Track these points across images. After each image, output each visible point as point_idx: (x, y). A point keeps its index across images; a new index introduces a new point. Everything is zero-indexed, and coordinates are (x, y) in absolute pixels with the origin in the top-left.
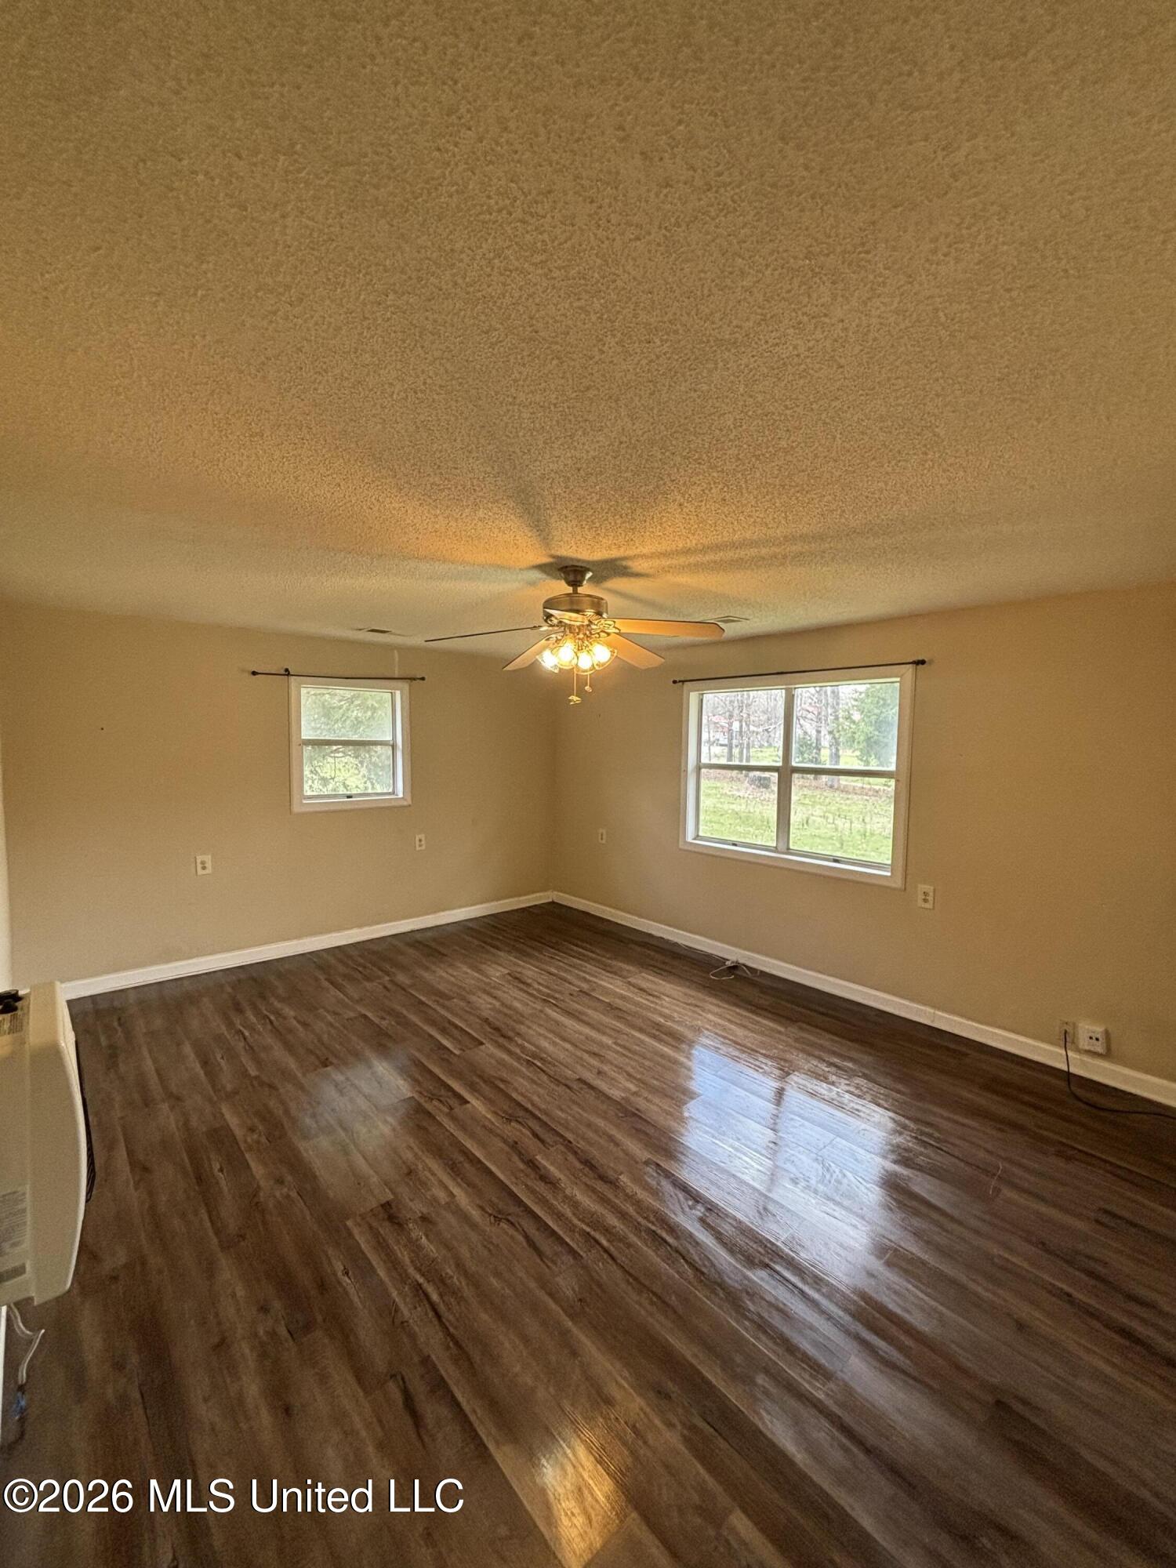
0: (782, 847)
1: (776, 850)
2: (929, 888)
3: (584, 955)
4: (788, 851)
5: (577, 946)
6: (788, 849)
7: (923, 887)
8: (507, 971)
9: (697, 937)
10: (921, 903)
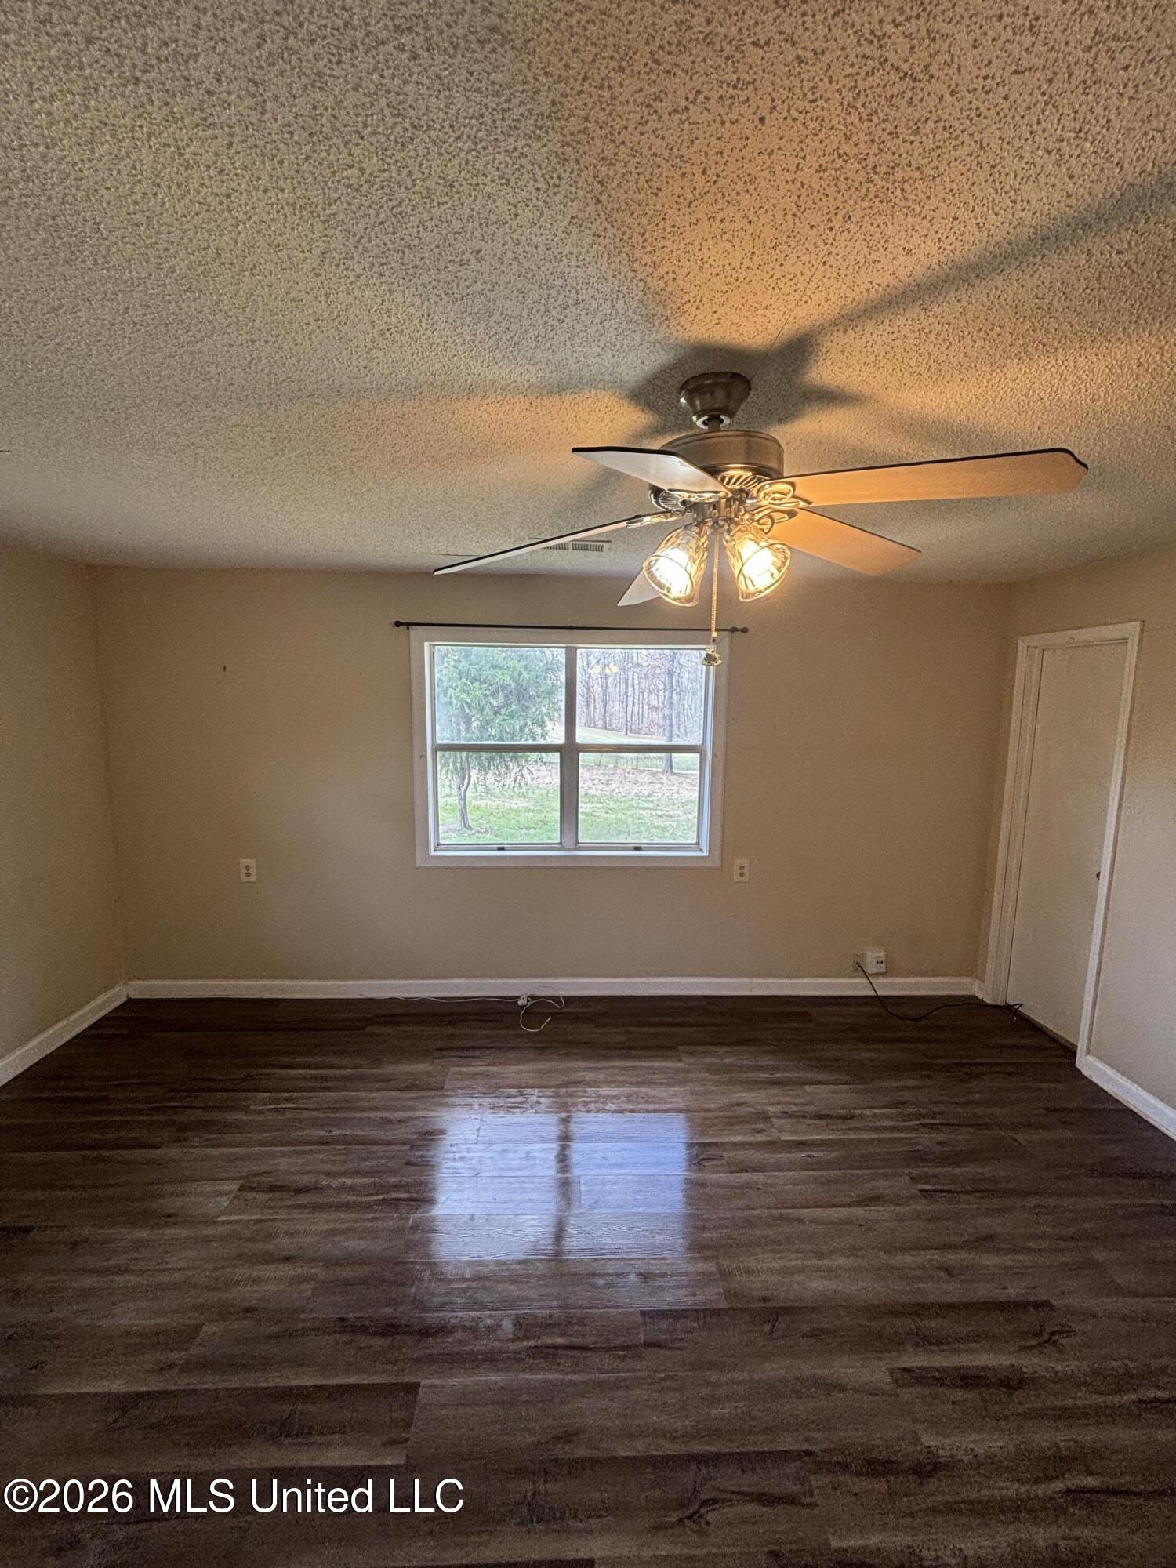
0: (568, 842)
1: (560, 846)
2: (745, 862)
3: (323, 1079)
4: (577, 846)
5: (291, 1067)
6: (577, 843)
7: (737, 862)
8: (234, 1186)
9: (454, 981)
10: (736, 878)
